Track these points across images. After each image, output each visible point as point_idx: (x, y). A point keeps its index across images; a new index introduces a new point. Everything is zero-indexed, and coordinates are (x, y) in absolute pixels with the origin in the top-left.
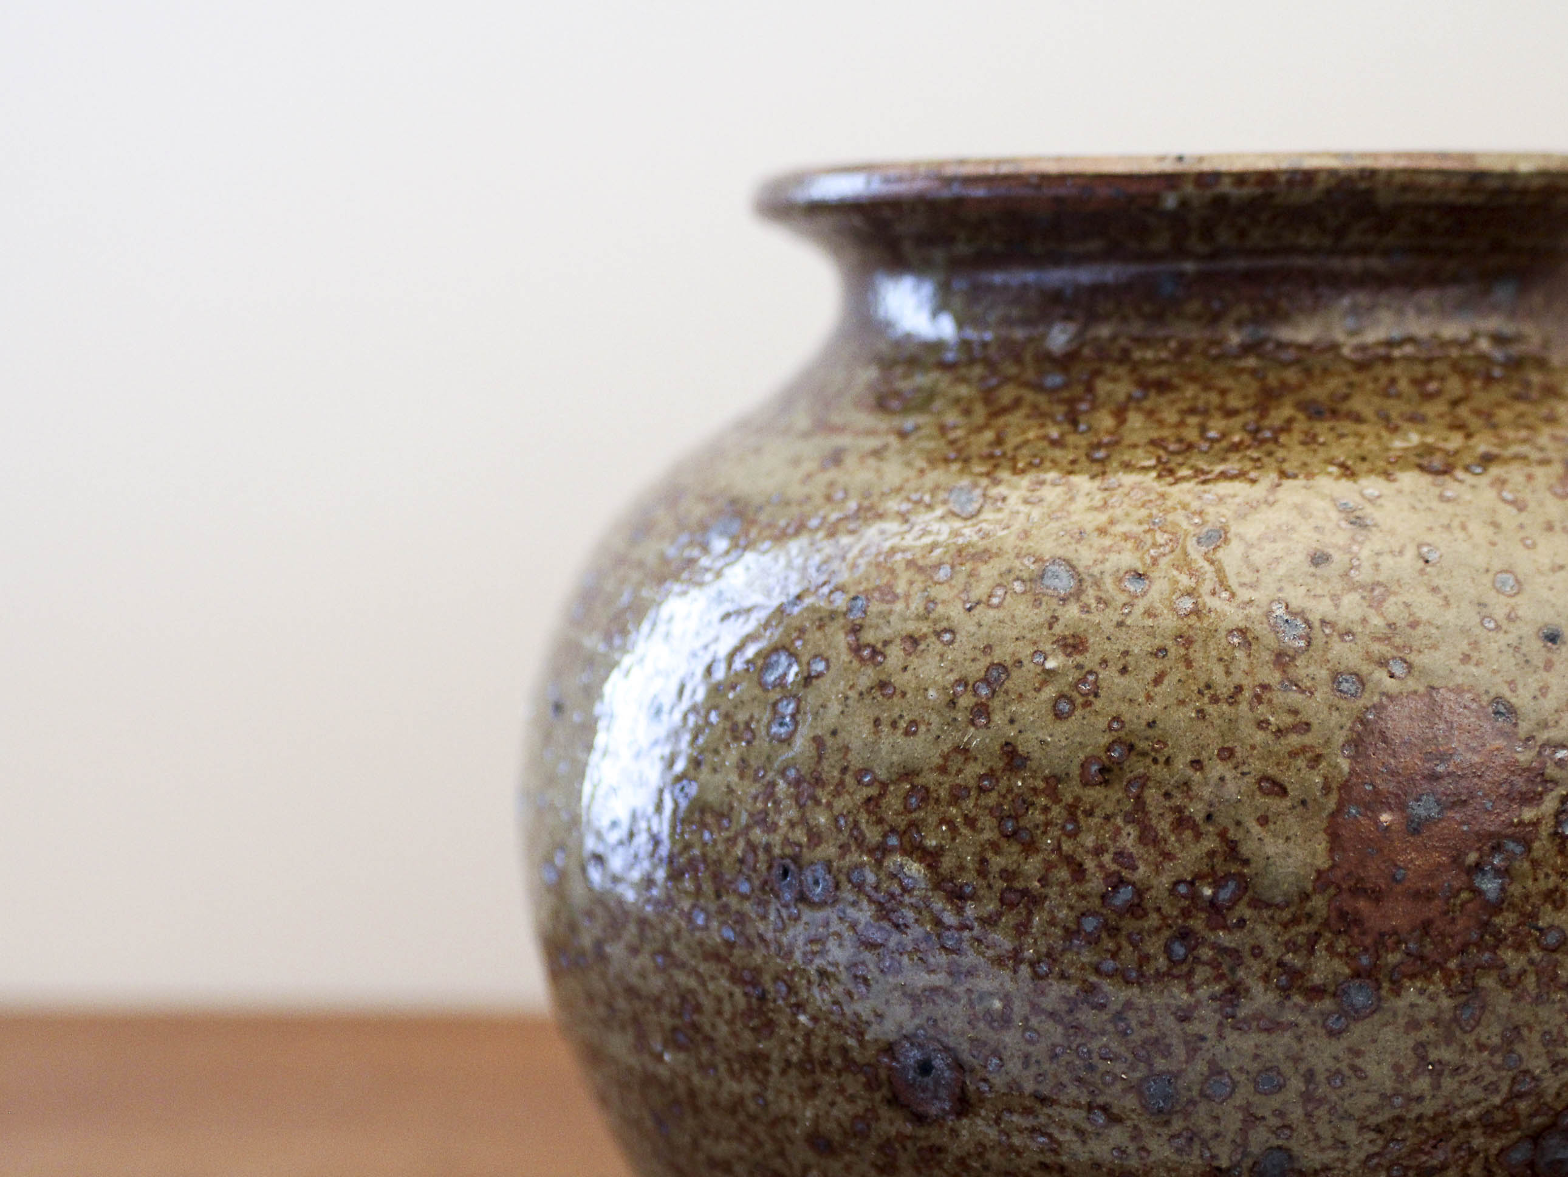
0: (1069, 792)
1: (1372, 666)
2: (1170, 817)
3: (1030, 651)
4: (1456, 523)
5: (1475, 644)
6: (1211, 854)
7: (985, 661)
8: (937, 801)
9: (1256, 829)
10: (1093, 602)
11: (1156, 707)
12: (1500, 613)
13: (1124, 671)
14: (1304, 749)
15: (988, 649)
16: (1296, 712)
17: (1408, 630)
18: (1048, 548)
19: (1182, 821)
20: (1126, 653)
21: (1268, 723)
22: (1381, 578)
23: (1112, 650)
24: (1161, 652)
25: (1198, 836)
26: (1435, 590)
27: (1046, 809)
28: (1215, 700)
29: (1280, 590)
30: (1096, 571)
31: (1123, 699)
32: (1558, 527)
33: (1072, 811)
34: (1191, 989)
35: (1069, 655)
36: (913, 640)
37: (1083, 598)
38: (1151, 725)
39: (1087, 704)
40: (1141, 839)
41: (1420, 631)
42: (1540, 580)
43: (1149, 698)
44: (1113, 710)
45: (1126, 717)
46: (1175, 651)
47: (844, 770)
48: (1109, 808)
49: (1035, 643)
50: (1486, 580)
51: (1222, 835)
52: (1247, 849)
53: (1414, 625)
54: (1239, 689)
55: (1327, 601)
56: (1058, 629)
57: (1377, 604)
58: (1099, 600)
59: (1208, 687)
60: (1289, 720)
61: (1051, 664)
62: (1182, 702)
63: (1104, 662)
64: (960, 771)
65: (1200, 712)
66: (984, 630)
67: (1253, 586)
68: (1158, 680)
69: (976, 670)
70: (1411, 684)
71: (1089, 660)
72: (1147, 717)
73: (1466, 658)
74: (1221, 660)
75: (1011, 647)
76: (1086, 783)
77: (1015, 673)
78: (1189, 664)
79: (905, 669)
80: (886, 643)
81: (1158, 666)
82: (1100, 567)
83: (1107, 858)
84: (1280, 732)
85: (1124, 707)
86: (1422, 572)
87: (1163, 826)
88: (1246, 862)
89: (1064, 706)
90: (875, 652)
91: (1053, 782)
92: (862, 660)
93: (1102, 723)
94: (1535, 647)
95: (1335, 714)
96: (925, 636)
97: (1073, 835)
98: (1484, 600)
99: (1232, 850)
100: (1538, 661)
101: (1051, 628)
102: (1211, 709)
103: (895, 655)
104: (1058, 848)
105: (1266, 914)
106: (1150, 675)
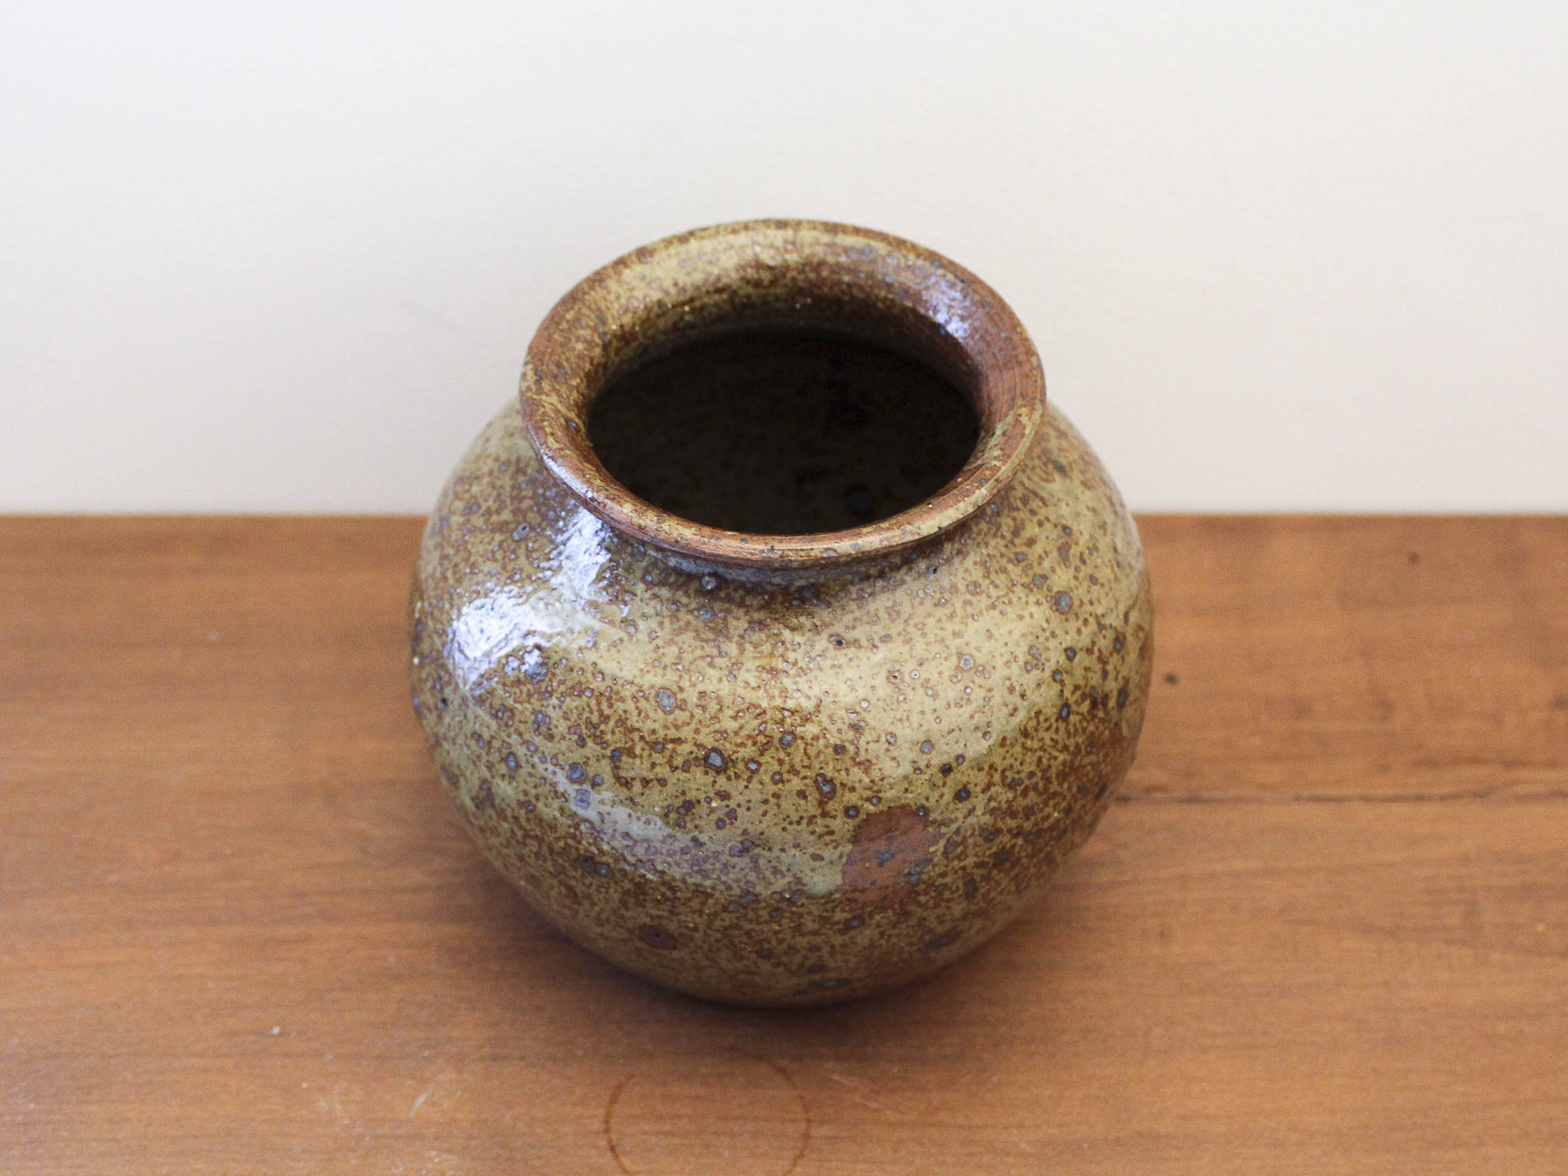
0: (724, 858)
1: (863, 802)
2: (770, 869)
3: (704, 796)
4: (905, 717)
5: (910, 783)
6: (789, 883)
7: (682, 798)
8: (662, 854)
9: (809, 873)
10: (732, 774)
11: (764, 826)
12: (922, 765)
13: (749, 809)
14: (832, 841)
15: (683, 793)
16: (828, 827)
17: (880, 782)
18: (709, 742)
19: (776, 871)
20: (749, 801)
21: (815, 831)
22: (869, 757)
23: (742, 799)
24: (766, 802)
25: (783, 876)
26: (894, 759)
27: (713, 864)
28: (791, 823)
29: (821, 768)
30: (734, 757)
31: (748, 822)
32: (952, 704)
33: (725, 865)
34: (780, 925)
35: (722, 800)
36: (646, 782)
37: (728, 772)
38: (762, 833)
39: (732, 823)
40: (758, 878)
41: (885, 782)
42: (943, 741)
43: (760, 822)
44: (744, 827)
45: (750, 830)
46: (773, 801)
47: (615, 830)
48: (743, 865)
49: (706, 793)
50: (917, 748)
51: (795, 876)
52: (805, 880)
53: (882, 779)
54: (802, 818)
55: (843, 772)
56: (717, 787)
57: (866, 771)
58: (736, 773)
59: (788, 817)
60: (825, 830)
61: (714, 804)
62: (776, 824)
63: (739, 805)
64: (671, 844)
65: (784, 829)
66: (681, 783)
67: (809, 767)
68: (764, 814)
69: (678, 803)
70: (881, 807)
71: (733, 804)
72: (759, 830)
73: (906, 790)
74: (794, 804)
75: (694, 793)
76: (731, 856)
77: (697, 806)
78: (779, 806)
79: (643, 794)
80: (633, 779)
81: (765, 807)
82: (736, 755)
83: (742, 884)
84: (820, 836)
85: (749, 826)
86: (887, 750)
87: (768, 873)
88: (805, 885)
89: (721, 824)
90: (627, 782)
91: (716, 855)
92: (621, 785)
93: (740, 831)
94: (939, 779)
95: (846, 826)
96: (652, 780)
97: (727, 874)
98: (916, 759)
99: (798, 880)
100: (941, 783)
101: (713, 786)
102: (790, 828)
103: (637, 787)
104: (719, 878)
105: (814, 901)
106: (761, 812)
